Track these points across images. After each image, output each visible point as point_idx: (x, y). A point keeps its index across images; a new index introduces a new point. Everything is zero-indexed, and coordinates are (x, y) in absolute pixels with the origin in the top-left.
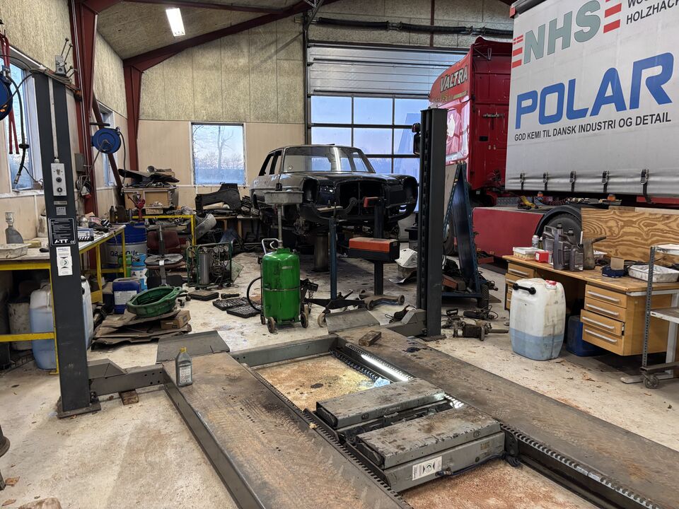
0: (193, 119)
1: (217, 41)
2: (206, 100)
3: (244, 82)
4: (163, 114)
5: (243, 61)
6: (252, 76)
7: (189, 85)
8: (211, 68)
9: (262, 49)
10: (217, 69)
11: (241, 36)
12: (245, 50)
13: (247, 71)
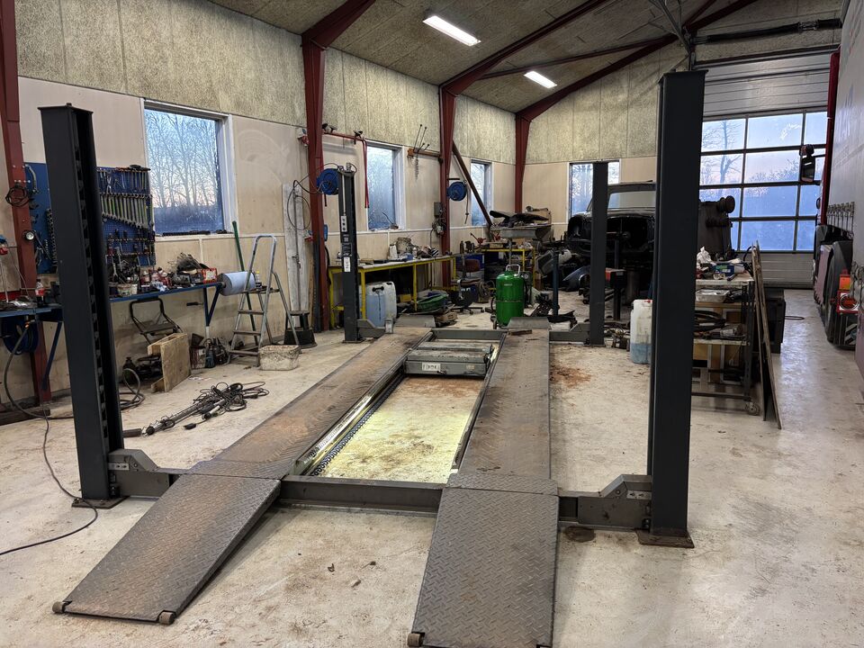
0: (571, 160)
1: (598, 82)
2: (584, 140)
3: (622, 118)
4: (545, 157)
5: (622, 97)
6: (631, 110)
7: (569, 128)
8: (590, 109)
9: (643, 81)
10: (596, 109)
11: (622, 73)
12: (625, 86)
13: (627, 106)
